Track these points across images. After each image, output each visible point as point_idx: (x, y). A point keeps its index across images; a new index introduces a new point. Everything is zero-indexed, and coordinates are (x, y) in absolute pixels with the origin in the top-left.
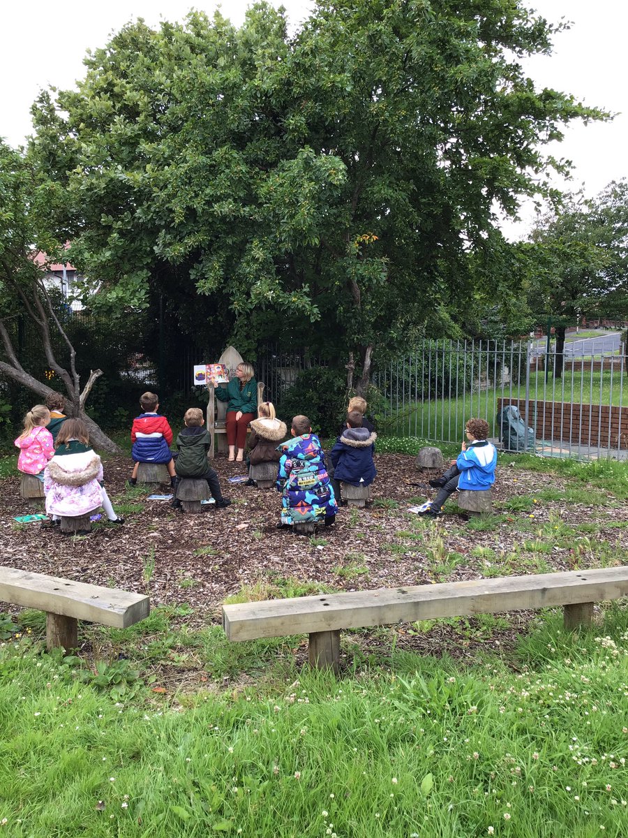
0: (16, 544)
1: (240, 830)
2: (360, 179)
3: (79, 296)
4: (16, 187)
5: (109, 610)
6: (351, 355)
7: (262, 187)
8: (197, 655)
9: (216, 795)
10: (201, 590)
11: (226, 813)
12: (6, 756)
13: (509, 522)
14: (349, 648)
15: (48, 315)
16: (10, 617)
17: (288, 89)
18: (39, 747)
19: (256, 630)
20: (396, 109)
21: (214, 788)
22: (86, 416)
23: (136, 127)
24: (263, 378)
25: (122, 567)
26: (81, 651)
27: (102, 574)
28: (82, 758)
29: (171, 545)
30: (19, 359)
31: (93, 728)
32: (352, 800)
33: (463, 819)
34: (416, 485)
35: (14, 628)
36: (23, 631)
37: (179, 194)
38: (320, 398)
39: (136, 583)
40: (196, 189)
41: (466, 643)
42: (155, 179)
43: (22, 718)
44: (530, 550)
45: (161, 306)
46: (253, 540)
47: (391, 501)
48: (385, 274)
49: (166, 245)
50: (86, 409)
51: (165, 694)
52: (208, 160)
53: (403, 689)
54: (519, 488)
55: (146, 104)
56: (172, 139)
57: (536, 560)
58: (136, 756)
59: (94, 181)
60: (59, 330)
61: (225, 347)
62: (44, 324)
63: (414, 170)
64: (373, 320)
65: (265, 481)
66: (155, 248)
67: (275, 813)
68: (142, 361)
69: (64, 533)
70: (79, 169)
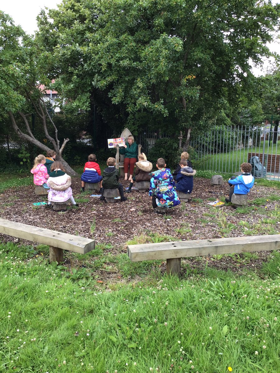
0: (34, 215)
1: (140, 348)
2: (187, 49)
3: (59, 105)
4: (31, 54)
5: (78, 246)
6: (181, 132)
7: (142, 53)
8: (116, 267)
9: (129, 331)
10: (116, 237)
11: (133, 339)
12: (34, 310)
13: (255, 210)
14: (185, 266)
15: (45, 113)
16: (33, 248)
17: (155, 6)
18: (49, 306)
19: (143, 256)
20: (206, 15)
21: (128, 328)
22: (62, 159)
23: (84, 26)
24: (140, 143)
25: (81, 226)
26: (65, 263)
27: (72, 229)
28: (67, 312)
29: (102, 217)
30: (33, 133)
31: (72, 298)
32: (191, 336)
33: (243, 347)
34: (211, 192)
35: (35, 252)
36: (39, 253)
37: (104, 57)
38: (166, 152)
39: (87, 234)
40: (112, 54)
41: (238, 265)
42: (93, 50)
43: (40, 293)
44: (266, 223)
45: (94, 110)
46: (138, 216)
47: (200, 199)
48: (199, 94)
49: (97, 81)
50: (62, 156)
51: (102, 283)
52: (118, 41)
53: (211, 285)
54: (259, 194)
55: (89, 15)
56: (101, 31)
57: (269, 227)
58: (91, 312)
59: (65, 51)
60: (50, 120)
61: (123, 129)
62: (43, 117)
63: (213, 45)
64: (192, 116)
65: (142, 189)
66: (93, 82)
67: (156, 341)
68: (86, 135)
69: (55, 211)
70: (58, 46)
